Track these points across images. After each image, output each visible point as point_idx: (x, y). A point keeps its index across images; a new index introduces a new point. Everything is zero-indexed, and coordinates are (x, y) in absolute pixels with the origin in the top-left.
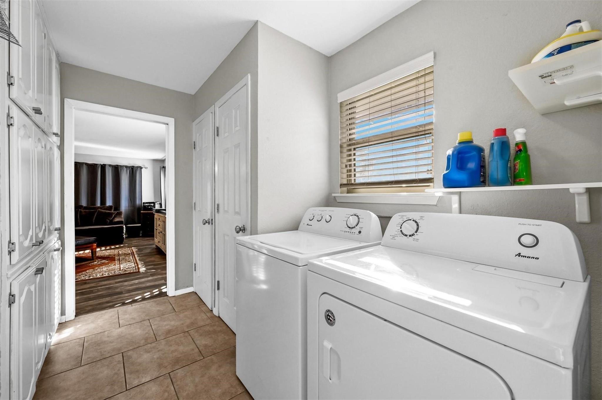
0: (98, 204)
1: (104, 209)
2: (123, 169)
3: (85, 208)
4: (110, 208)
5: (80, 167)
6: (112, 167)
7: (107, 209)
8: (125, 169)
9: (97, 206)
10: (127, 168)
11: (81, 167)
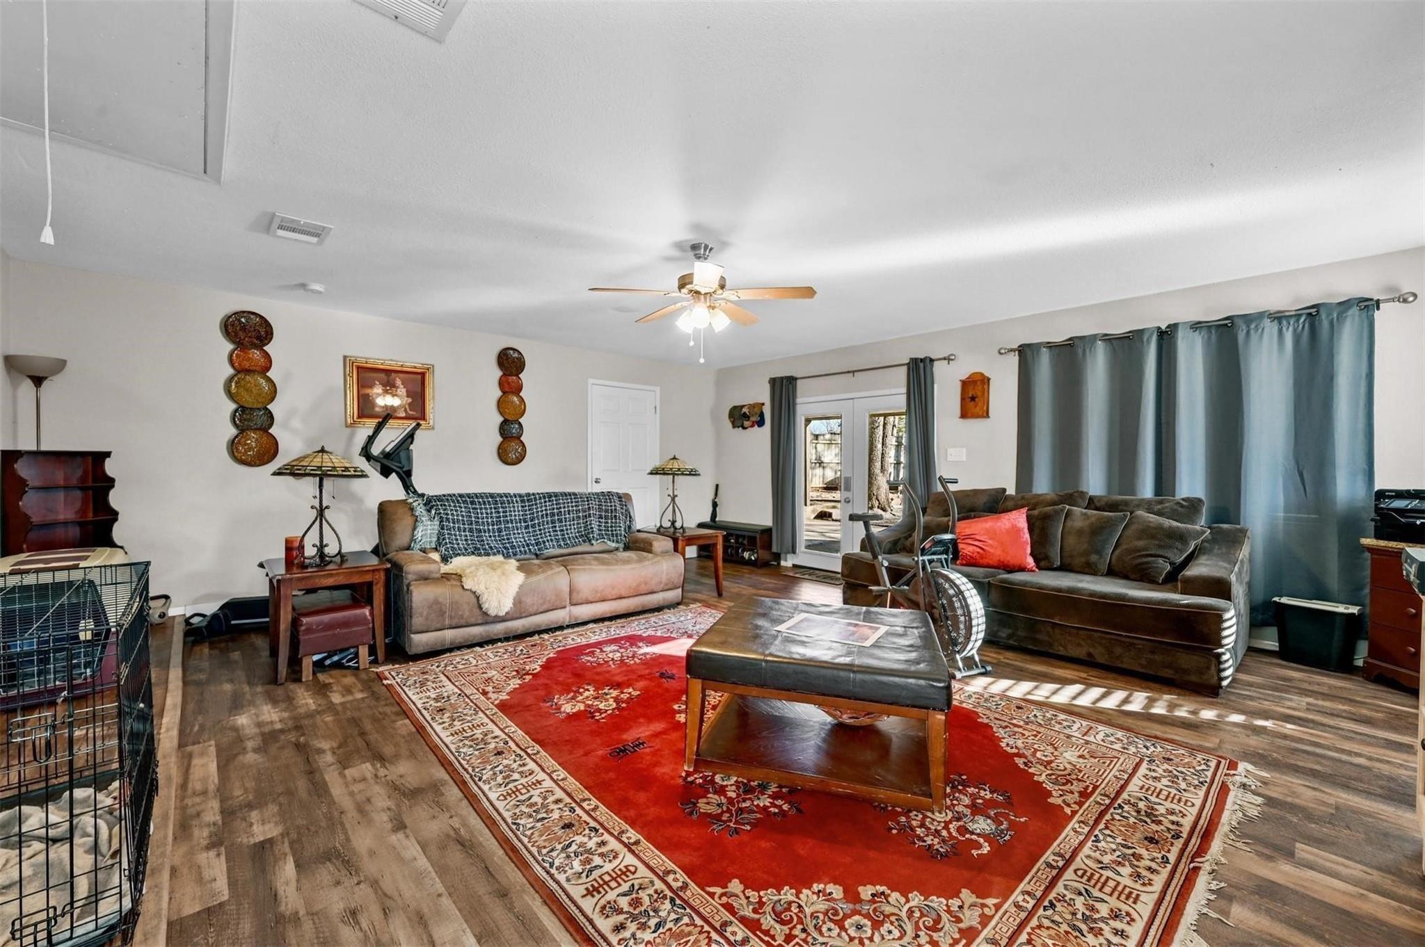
0: (1147, 489)
1: (1159, 514)
2: (1257, 328)
3: (1092, 503)
4: (1192, 506)
5: (1084, 351)
6: (1204, 332)
7: (1173, 515)
8: (1270, 328)
9: (1140, 497)
10: (1285, 323)
11: (1088, 351)
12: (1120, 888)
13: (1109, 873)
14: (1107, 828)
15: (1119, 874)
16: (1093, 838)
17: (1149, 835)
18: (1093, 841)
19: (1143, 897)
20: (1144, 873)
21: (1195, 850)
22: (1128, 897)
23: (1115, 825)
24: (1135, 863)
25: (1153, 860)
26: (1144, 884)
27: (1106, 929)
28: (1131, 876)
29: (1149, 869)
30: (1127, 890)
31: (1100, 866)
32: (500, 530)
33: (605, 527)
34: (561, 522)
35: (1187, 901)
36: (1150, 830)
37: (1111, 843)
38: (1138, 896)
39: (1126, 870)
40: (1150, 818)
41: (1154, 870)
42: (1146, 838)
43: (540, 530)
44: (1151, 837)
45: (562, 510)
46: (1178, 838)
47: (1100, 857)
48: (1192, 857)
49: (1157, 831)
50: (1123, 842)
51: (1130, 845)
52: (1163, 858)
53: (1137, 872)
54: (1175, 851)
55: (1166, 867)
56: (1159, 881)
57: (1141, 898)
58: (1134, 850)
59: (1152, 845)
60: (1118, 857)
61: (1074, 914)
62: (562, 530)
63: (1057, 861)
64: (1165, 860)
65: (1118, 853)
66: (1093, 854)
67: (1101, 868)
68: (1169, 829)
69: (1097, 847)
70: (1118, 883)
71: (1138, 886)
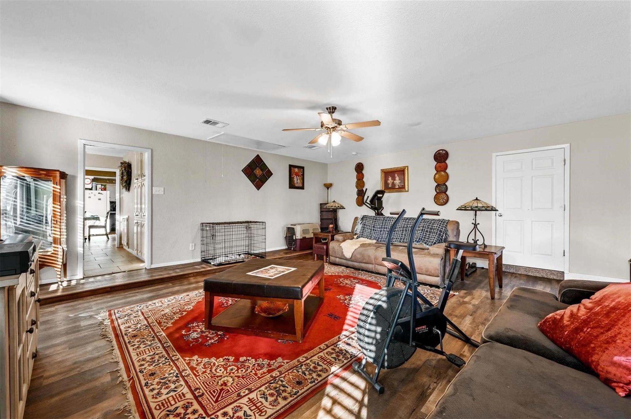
12: (144, 353)
13: (152, 353)
14: (169, 364)
15: (149, 356)
16: (168, 358)
17: (155, 375)
18: (167, 358)
19: (136, 357)
20: (143, 362)
21: (136, 385)
22: (140, 353)
23: (169, 368)
24: (148, 363)
25: (145, 368)
26: (140, 359)
27: (137, 344)
28: (145, 358)
29: (143, 365)
30: (142, 354)
31: (156, 353)
32: (381, 231)
33: (428, 237)
34: (406, 231)
35: (125, 366)
36: (157, 377)
37: (162, 362)
38: (138, 356)
39: (148, 359)
40: (163, 383)
41: (141, 366)
42: (155, 373)
43: (397, 233)
44: (153, 375)
45: (409, 226)
46: (145, 384)
47: (159, 355)
48: (134, 381)
49: (154, 379)
50: (159, 365)
51: (156, 366)
52: (143, 371)
53: (145, 361)
54: (142, 378)
55: (139, 370)
56: (137, 364)
57: (137, 356)
58: (153, 366)
59: (150, 373)
60: (155, 360)
61: (147, 340)
62: (405, 235)
63: (166, 345)
64: (141, 372)
65: (156, 361)
66: (162, 354)
67: (155, 353)
68: (152, 385)
69: (164, 357)
70: (146, 354)
71: (141, 358)
